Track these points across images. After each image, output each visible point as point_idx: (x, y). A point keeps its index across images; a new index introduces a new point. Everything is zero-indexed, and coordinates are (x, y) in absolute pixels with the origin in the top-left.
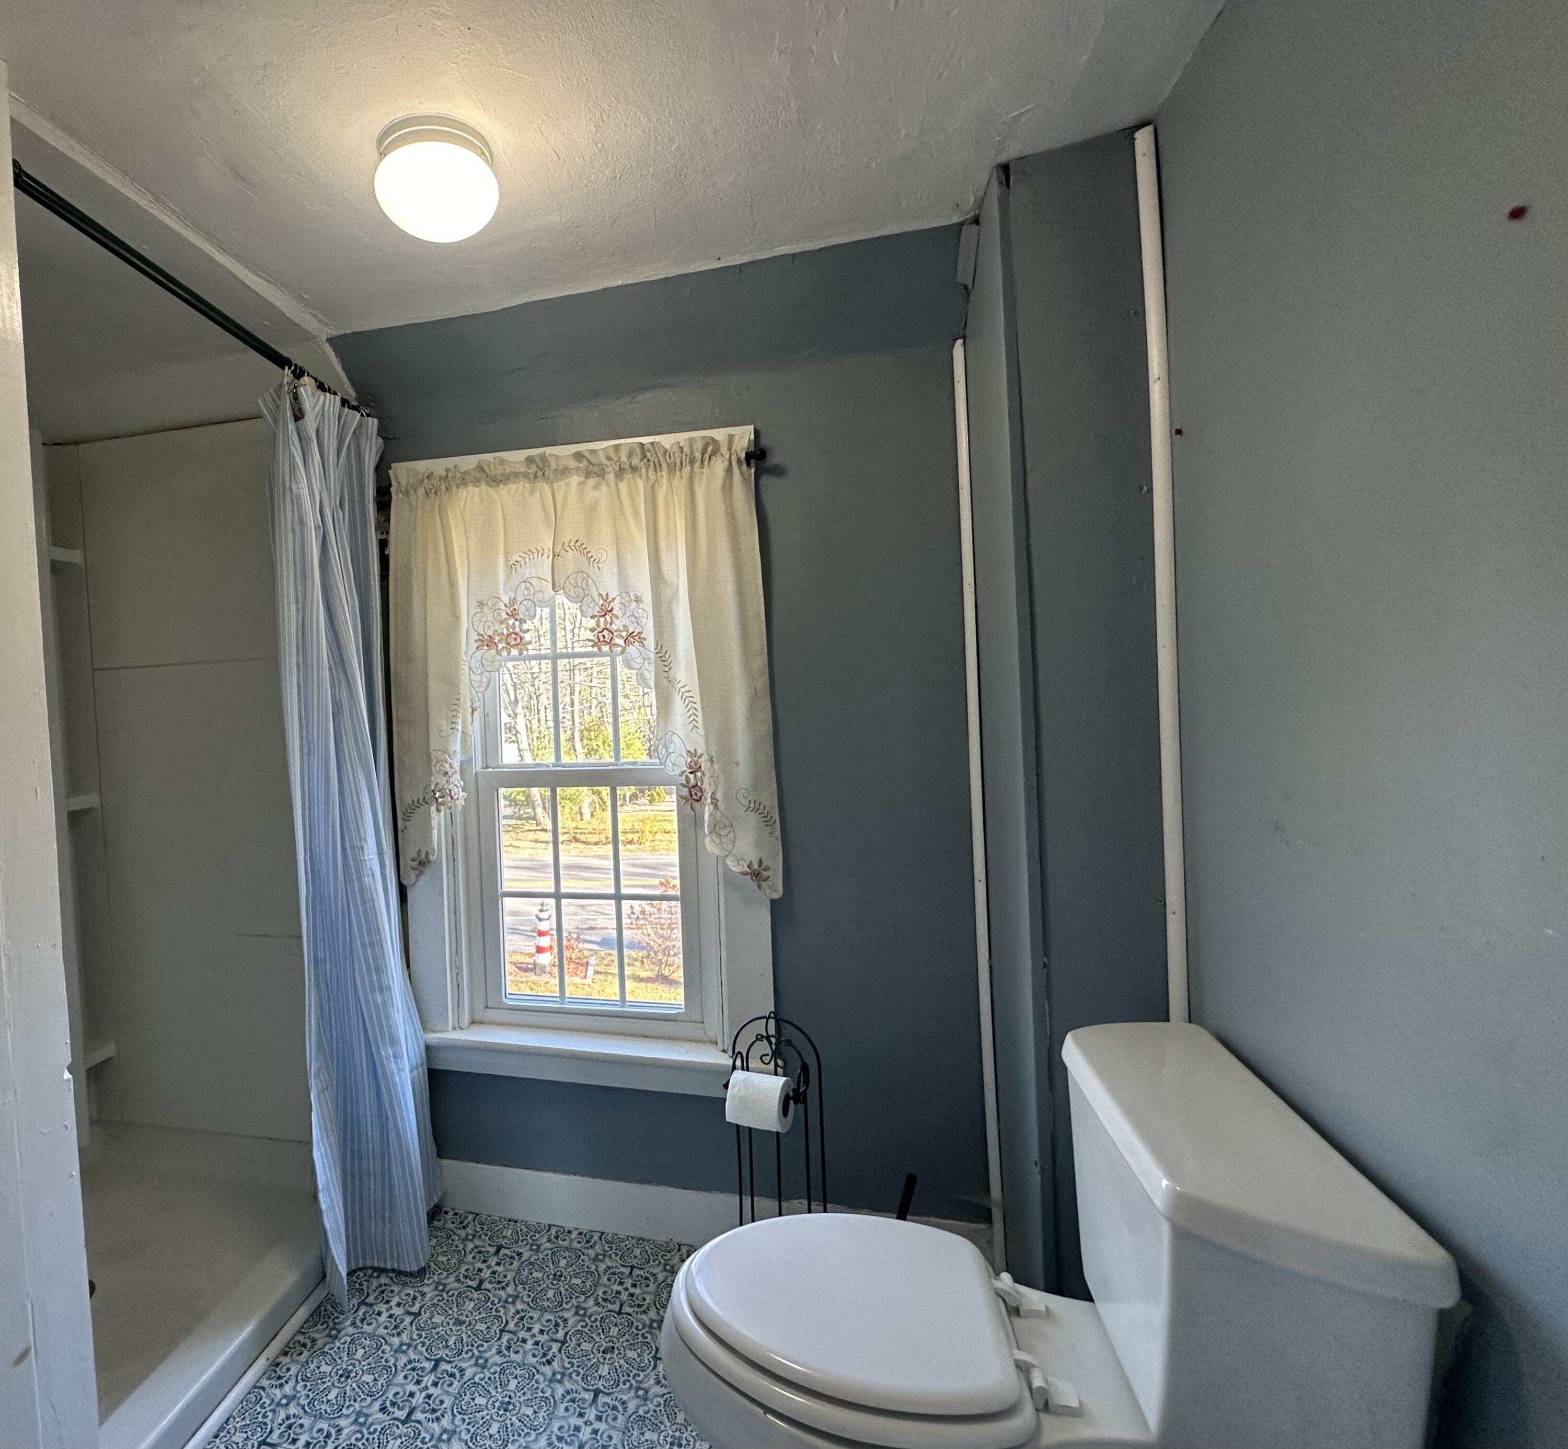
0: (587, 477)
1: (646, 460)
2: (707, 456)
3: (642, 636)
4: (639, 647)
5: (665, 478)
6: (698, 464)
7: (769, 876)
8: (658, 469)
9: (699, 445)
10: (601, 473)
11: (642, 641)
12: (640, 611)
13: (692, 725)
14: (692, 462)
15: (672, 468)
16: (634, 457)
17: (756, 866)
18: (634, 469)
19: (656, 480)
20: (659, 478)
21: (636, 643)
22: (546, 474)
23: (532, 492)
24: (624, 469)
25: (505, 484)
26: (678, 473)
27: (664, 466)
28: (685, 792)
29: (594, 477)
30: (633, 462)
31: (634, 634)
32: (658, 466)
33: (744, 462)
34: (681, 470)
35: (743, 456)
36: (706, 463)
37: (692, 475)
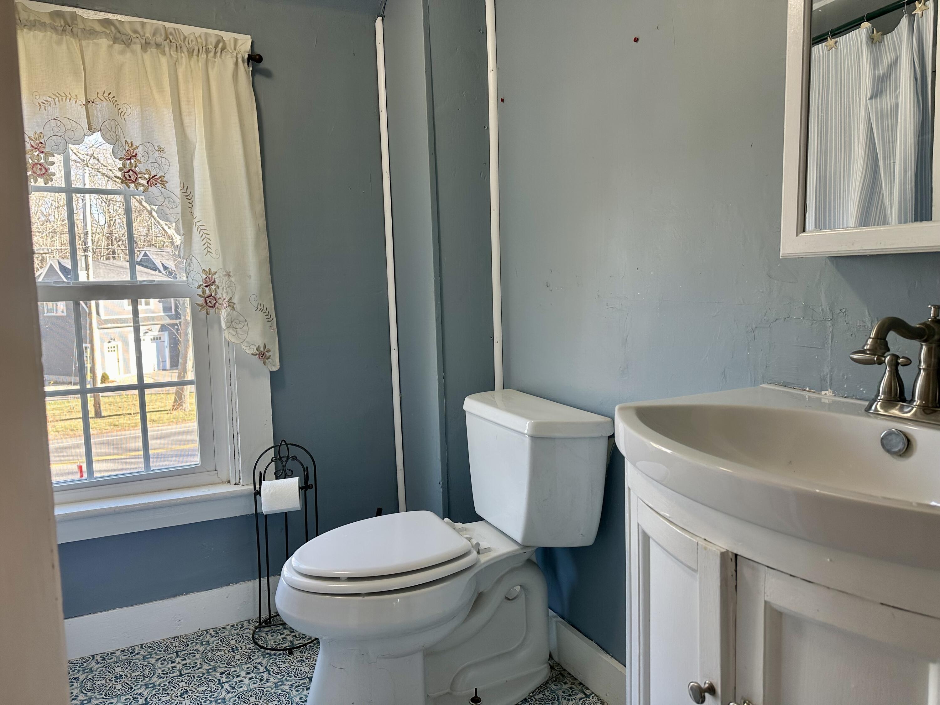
0: (114, 43)
1: (168, 41)
2: (219, 49)
3: (164, 179)
4: (160, 188)
5: (184, 59)
6: (212, 54)
7: (270, 356)
8: (179, 51)
9: (213, 40)
10: (128, 43)
11: (164, 183)
12: (163, 160)
13: (206, 251)
14: (207, 51)
15: (191, 52)
16: (158, 36)
17: (262, 349)
18: (158, 45)
19: (177, 60)
20: (179, 59)
21: (158, 185)
22: (74, 29)
23: (59, 43)
24: (149, 43)
25: (30, 29)
26: (195, 57)
27: (185, 50)
28: (201, 300)
29: (120, 44)
30: (157, 40)
31: (156, 177)
32: (179, 47)
33: (246, 61)
34: (198, 55)
35: (246, 56)
36: (218, 54)
37: (207, 60)
